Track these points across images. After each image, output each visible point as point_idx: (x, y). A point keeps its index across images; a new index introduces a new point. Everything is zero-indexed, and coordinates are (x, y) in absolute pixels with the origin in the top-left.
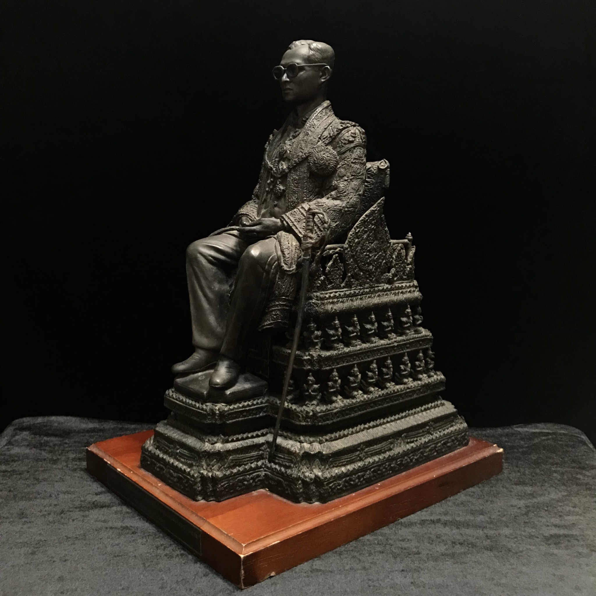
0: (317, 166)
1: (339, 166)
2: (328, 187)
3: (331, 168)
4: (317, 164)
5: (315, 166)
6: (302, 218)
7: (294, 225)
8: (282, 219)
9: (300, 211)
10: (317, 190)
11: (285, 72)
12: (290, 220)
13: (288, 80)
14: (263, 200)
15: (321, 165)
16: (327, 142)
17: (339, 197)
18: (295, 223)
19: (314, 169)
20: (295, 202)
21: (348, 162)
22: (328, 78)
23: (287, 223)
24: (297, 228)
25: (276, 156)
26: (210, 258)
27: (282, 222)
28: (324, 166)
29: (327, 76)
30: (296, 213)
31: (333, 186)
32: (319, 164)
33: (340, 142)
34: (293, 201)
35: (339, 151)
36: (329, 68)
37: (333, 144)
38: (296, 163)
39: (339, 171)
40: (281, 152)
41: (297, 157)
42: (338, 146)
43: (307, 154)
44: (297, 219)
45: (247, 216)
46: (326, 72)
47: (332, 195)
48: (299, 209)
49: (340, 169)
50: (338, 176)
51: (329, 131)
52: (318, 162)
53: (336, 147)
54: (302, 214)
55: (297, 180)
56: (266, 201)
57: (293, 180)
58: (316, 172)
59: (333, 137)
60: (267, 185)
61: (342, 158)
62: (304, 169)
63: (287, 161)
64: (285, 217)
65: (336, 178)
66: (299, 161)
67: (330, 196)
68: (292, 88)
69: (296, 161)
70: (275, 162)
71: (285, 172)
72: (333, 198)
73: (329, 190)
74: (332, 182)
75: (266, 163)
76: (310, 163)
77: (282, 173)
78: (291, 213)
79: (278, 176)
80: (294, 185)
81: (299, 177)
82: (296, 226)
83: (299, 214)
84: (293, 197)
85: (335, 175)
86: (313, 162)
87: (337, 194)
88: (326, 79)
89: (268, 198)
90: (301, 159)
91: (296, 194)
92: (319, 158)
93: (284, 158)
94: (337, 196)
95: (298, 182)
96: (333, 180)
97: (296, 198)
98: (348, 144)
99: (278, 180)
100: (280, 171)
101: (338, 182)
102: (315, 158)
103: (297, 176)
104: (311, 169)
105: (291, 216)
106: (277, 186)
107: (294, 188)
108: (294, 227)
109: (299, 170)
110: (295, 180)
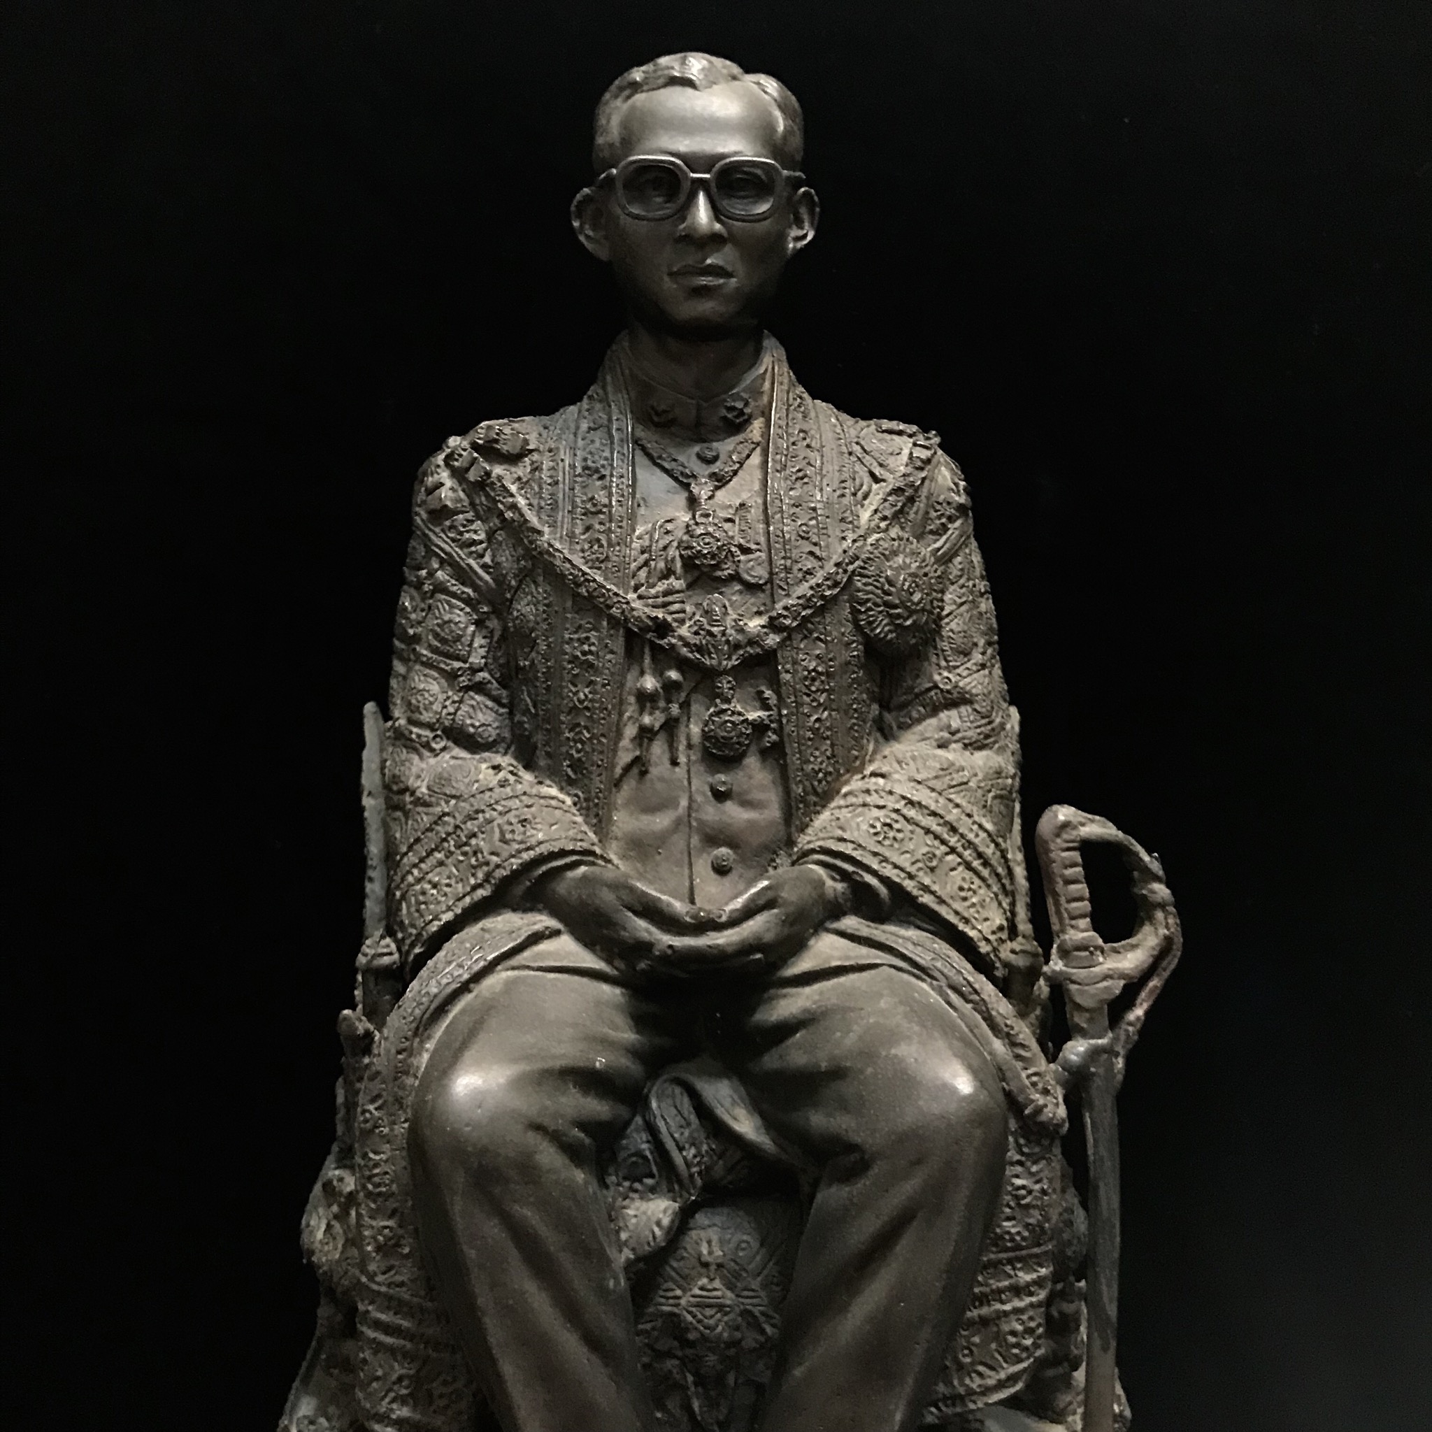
0: (899, 616)
1: (945, 611)
2: (909, 697)
4: (896, 607)
6: (938, 853)
7: (926, 889)
8: (849, 868)
9: (909, 820)
11: (695, 186)
12: (896, 866)
13: (721, 229)
14: (618, 771)
15: (911, 613)
16: (889, 512)
17: (987, 737)
18: (926, 880)
19: (885, 627)
22: (809, 238)
23: (885, 880)
24: (941, 901)
25: (661, 565)
27: (844, 876)
28: (920, 614)
29: (807, 227)
30: (899, 831)
31: (942, 690)
32: (906, 608)
33: (933, 514)
34: (820, 770)
35: (939, 549)
36: (816, 198)
37: (906, 519)
38: (810, 607)
39: (952, 630)
40: (709, 553)
41: (804, 577)
42: (929, 528)
43: (847, 565)
44: (920, 857)
45: (591, 859)
46: (803, 211)
47: (958, 731)
48: (897, 811)
49: (951, 621)
50: (951, 648)
51: (868, 464)
52: (899, 599)
53: (923, 533)
54: (928, 831)
55: (823, 678)
56: (643, 773)
57: (806, 678)
58: (892, 639)
59: (907, 494)
60: (632, 699)
61: (951, 577)
62: (843, 630)
63: (740, 592)
64: (857, 854)
65: (941, 657)
66: (823, 597)
67: (946, 735)
68: (730, 269)
69: (809, 600)
70: (666, 599)
71: (762, 647)
72: (966, 741)
73: (921, 709)
74: (931, 676)
75: (615, 600)
76: (869, 605)
77: (746, 652)
78: (872, 831)
79: (720, 663)
80: (812, 701)
81: (831, 667)
82: (933, 893)
83: (912, 832)
84: (817, 753)
85: (936, 648)
86: (878, 600)
87: (975, 725)
88: (805, 242)
89: (654, 758)
90: (829, 588)
91: (827, 738)
92: (903, 585)
93: (719, 578)
94: (979, 734)
95: (827, 687)
96: (930, 665)
97: (828, 758)
98: (958, 518)
99: (724, 681)
100: (728, 642)
101: (959, 675)
102: (883, 585)
103: (820, 659)
104: (873, 630)
105: (883, 845)
106: (725, 706)
107: (816, 713)
108: (926, 899)
109: (822, 637)
110: (813, 679)
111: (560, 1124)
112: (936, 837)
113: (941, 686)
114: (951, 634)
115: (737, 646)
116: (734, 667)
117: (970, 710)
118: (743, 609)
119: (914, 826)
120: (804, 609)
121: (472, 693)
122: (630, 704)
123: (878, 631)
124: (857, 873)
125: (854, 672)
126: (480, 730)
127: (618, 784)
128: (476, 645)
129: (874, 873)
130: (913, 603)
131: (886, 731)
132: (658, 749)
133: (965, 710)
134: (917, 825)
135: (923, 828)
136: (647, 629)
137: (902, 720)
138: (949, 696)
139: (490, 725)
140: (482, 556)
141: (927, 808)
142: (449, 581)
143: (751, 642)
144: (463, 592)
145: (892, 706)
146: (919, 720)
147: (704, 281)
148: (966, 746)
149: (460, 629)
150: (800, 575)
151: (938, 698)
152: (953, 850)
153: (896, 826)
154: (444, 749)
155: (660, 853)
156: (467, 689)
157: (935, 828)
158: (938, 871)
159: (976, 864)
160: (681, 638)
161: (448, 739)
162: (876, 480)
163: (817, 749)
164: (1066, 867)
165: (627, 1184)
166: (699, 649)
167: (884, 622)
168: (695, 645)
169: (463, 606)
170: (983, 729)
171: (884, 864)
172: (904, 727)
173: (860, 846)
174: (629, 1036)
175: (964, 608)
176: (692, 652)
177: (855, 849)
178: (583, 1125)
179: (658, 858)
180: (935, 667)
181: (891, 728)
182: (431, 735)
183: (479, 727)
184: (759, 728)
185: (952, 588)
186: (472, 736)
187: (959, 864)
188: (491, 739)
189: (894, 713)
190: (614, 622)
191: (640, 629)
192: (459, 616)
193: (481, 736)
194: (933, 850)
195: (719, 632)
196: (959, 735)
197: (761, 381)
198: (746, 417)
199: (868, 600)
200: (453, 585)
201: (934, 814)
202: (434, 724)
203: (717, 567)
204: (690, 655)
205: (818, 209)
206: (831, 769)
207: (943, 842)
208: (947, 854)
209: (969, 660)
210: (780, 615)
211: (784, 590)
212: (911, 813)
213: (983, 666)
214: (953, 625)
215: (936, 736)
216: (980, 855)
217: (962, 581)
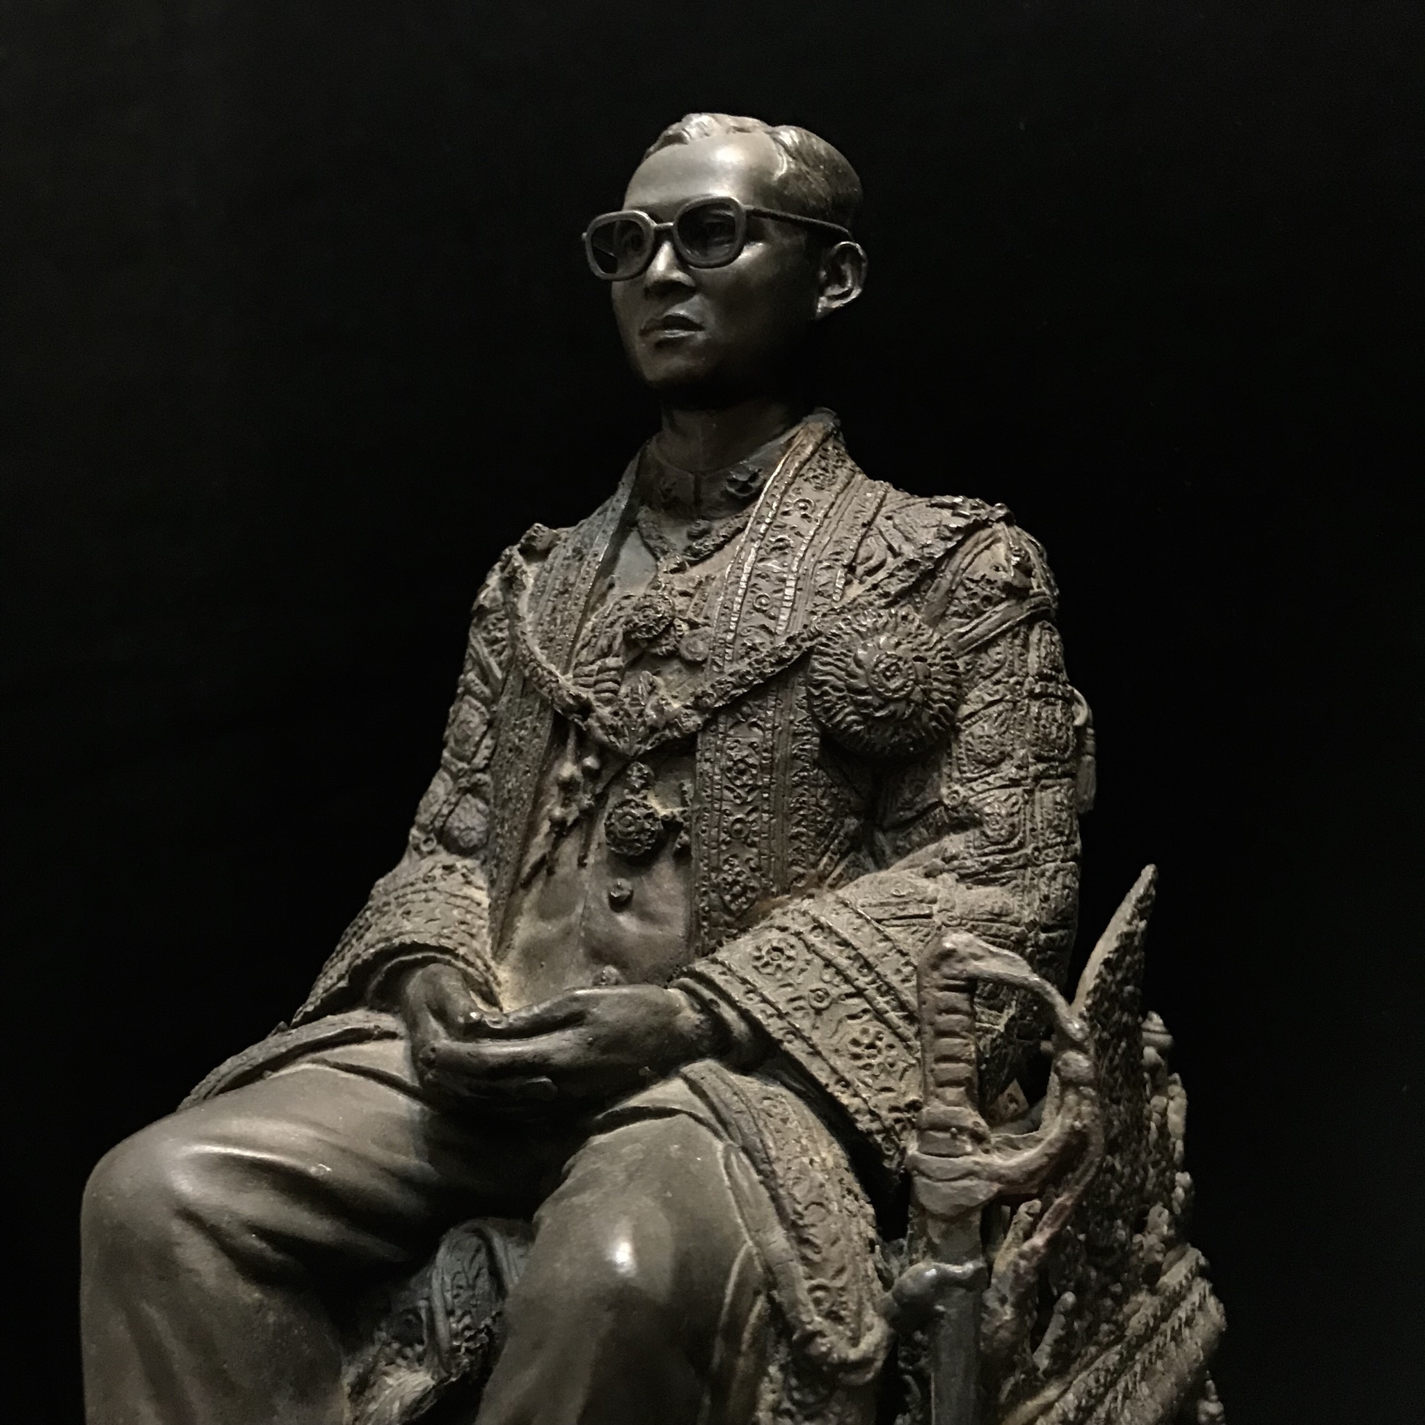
0: (866, 704)
1: (965, 710)
2: (909, 814)
3: (933, 718)
4: (863, 692)
5: (855, 703)
6: (834, 992)
7: (796, 1033)
8: (708, 994)
9: (809, 947)
10: (852, 823)
11: (661, 236)
12: (765, 1000)
13: (677, 275)
14: (526, 869)
15: (887, 702)
16: (894, 588)
17: (996, 868)
18: (803, 1023)
19: (847, 716)
20: (745, 889)
21: (1013, 691)
22: (853, 296)
23: (745, 1015)
24: (815, 1052)
25: (603, 642)
26: (253, 1241)
27: (705, 1007)
28: (903, 705)
29: (849, 284)
30: (790, 958)
31: (946, 807)
32: (879, 694)
33: (961, 593)
34: (736, 882)
35: (962, 635)
36: (861, 252)
37: (922, 598)
38: (744, 686)
39: (971, 734)
40: (644, 626)
41: (747, 653)
42: (953, 609)
43: (804, 640)
44: (806, 993)
45: (447, 957)
46: (846, 268)
47: (954, 857)
48: (798, 934)
49: (974, 723)
50: (968, 756)
51: (888, 538)
52: (868, 683)
53: (944, 615)
54: (828, 964)
55: (754, 772)
56: (551, 872)
57: (730, 769)
58: (858, 732)
59: (922, 568)
60: (555, 790)
61: (982, 670)
62: (792, 717)
63: (680, 671)
64: (720, 980)
65: (955, 767)
66: (761, 675)
67: (939, 862)
68: (696, 319)
69: (743, 676)
70: (600, 677)
71: (679, 729)
72: (962, 872)
73: (923, 830)
74: (939, 788)
75: (547, 679)
76: (826, 688)
77: (663, 735)
78: (757, 954)
79: (631, 747)
80: (735, 797)
81: (765, 758)
82: (806, 1040)
83: (808, 962)
84: (736, 862)
85: (950, 755)
86: (840, 683)
87: (980, 852)
88: (849, 299)
89: (563, 859)
90: (772, 665)
91: (753, 844)
92: (876, 666)
93: (656, 655)
94: (984, 864)
95: (760, 783)
96: (940, 776)
97: (753, 870)
98: (1001, 601)
99: (635, 768)
100: (644, 723)
101: (972, 789)
102: (848, 665)
103: (754, 748)
104: (830, 719)
105: (760, 973)
106: (630, 797)
107: (739, 811)
108: (796, 1048)
109: (760, 723)
110: (742, 772)
111: (224, 1221)
112: (839, 972)
113: (946, 802)
114: (970, 739)
115: (653, 729)
116: (647, 752)
117: (978, 833)
118: (678, 689)
119: (813, 955)
120: (736, 687)
121: (469, 796)
122: (553, 796)
123: (839, 718)
124: (716, 1003)
125: (804, 769)
126: (464, 833)
127: (527, 885)
128: (483, 746)
129: (732, 1004)
130: (888, 690)
131: (878, 857)
132: (570, 848)
133: (972, 834)
134: (817, 954)
135: (824, 959)
136: (569, 709)
137: (900, 843)
138: (955, 815)
139: (473, 829)
140: (500, 654)
141: (837, 934)
142: (473, 681)
143: (670, 725)
144: (482, 692)
145: (886, 824)
146: (921, 845)
147: (669, 334)
148: (962, 878)
149: (470, 728)
150: (742, 651)
151: (942, 817)
152: (859, 993)
153: (792, 953)
154: (432, 852)
155: (542, 966)
156: (465, 791)
157: (843, 962)
158: (825, 1015)
159: (893, 1016)
160: (599, 719)
161: (439, 842)
162: (896, 555)
163: (735, 856)
164: (940, 1012)
165: (396, 1346)
166: (616, 731)
167: (847, 710)
168: (611, 727)
169: (479, 704)
170: (990, 858)
171: (751, 995)
172: (900, 853)
173: (730, 970)
174: (410, 1161)
175: (994, 710)
176: (608, 734)
177: (724, 973)
178: (265, 1233)
179: (540, 971)
180: (945, 778)
181: (883, 852)
182: (423, 837)
183: (464, 830)
184: (671, 826)
185: (982, 683)
186: (455, 840)
187: (865, 1011)
188: (471, 844)
189: (890, 835)
190: (546, 705)
191: (563, 710)
192: (473, 715)
193: (463, 840)
194: (828, 987)
195: (635, 712)
196: (956, 863)
197: (779, 453)
198: (753, 492)
199: (824, 683)
200: (477, 685)
201: (845, 943)
202: (427, 826)
203: (654, 641)
204: (605, 738)
205: (864, 265)
206: (753, 883)
207: (847, 980)
208: (849, 996)
209: (992, 773)
210: (705, 694)
211: (718, 666)
212: (814, 939)
213: (1015, 783)
214: (976, 730)
215: (927, 863)
216: (902, 1006)
217: (997, 676)
